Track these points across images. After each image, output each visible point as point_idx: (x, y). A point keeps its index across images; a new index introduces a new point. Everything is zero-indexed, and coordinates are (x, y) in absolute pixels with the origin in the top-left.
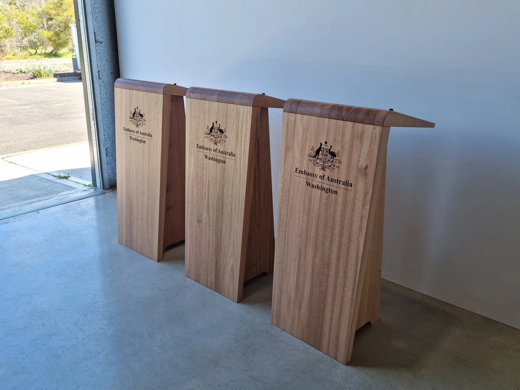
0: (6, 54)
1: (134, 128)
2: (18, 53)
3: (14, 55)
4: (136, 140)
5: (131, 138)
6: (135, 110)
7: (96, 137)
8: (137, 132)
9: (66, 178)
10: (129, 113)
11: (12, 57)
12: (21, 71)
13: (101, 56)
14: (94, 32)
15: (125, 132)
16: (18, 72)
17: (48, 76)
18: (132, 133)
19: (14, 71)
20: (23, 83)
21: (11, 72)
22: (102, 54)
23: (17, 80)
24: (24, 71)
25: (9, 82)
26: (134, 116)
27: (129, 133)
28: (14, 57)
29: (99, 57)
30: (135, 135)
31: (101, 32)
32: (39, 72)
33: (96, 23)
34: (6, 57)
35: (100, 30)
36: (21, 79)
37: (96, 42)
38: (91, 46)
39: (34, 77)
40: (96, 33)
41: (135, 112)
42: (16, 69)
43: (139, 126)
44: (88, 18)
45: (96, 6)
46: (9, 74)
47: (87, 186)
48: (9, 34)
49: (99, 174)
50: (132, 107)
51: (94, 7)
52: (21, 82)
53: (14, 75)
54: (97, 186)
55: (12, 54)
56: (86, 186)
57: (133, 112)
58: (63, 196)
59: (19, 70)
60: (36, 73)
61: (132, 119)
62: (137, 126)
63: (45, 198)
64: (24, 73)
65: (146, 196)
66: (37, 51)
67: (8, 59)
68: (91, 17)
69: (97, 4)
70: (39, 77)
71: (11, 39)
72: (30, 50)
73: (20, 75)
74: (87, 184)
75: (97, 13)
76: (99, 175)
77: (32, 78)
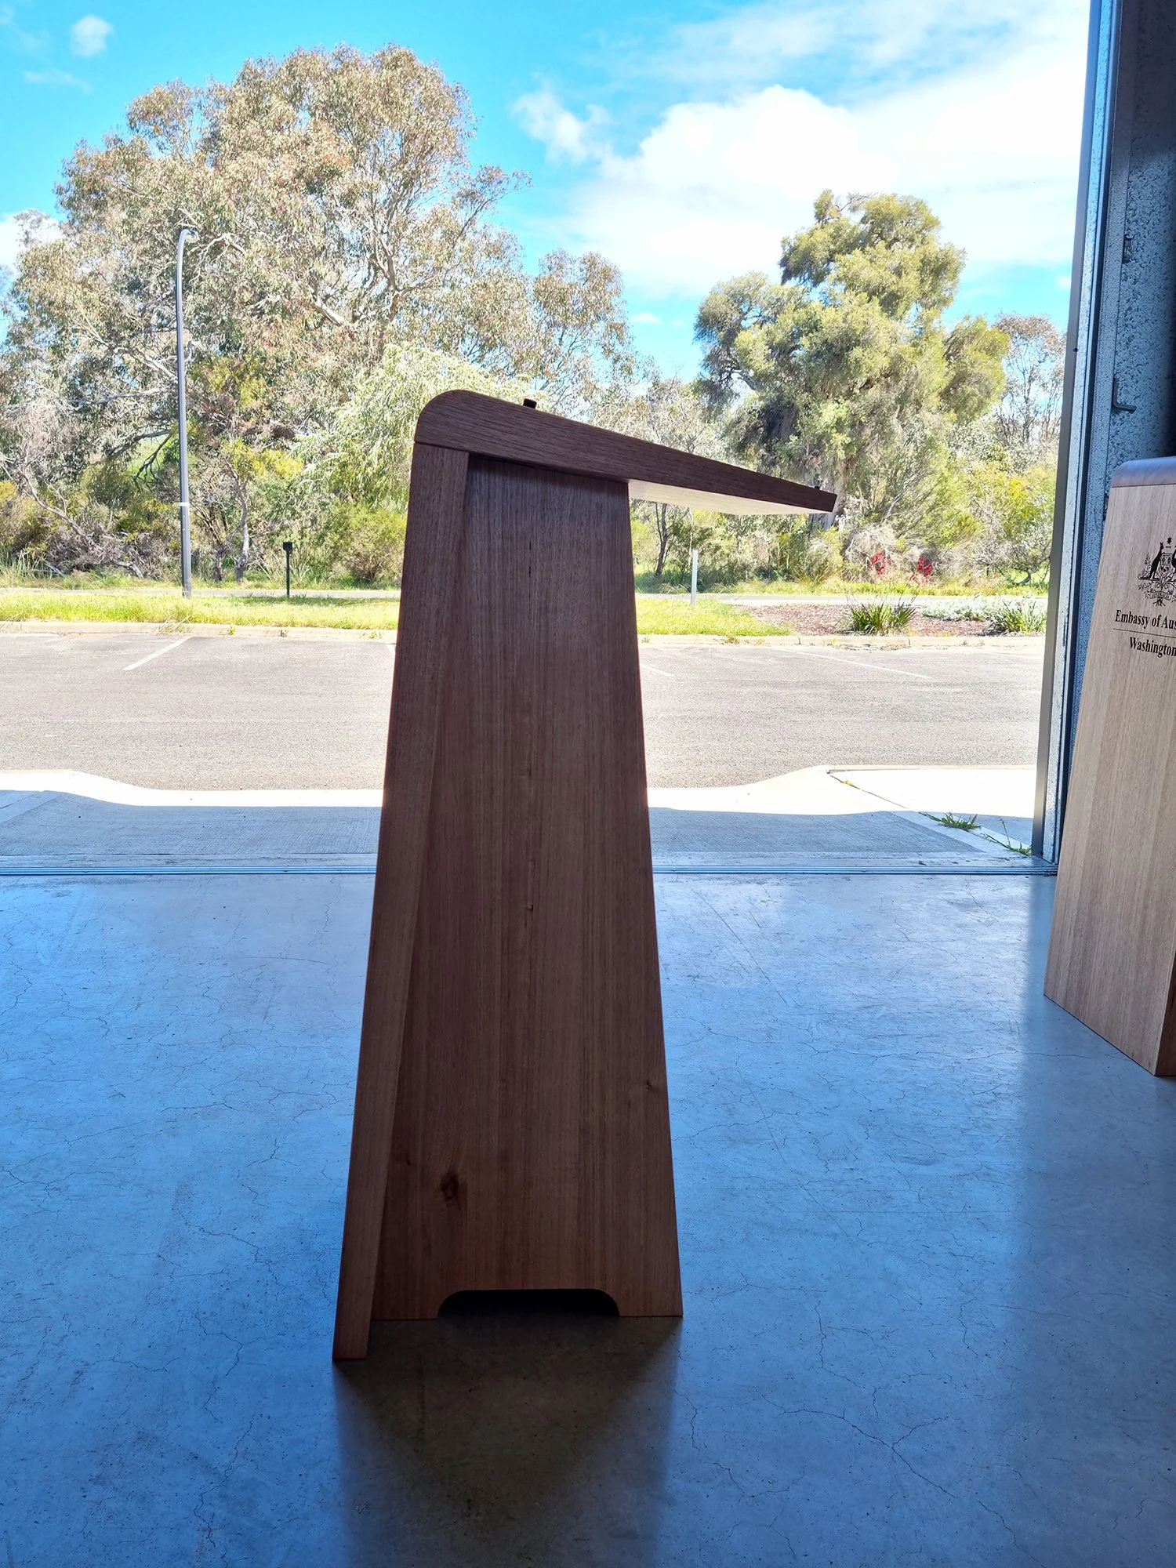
0: (948, 581)
1: (1149, 609)
2: (978, 580)
3: (966, 585)
4: (1148, 647)
5: (1133, 642)
6: (1162, 547)
7: (1063, 696)
8: (1155, 622)
9: (965, 827)
10: (1140, 561)
11: (962, 589)
12: (968, 615)
13: (1125, 453)
14: (1114, 379)
15: (1118, 625)
16: (959, 615)
17: (1037, 629)
18: (1139, 627)
19: (950, 613)
20: (964, 644)
21: (943, 617)
22: (1129, 447)
23: (952, 635)
24: (975, 616)
25: (930, 639)
26: (1154, 568)
27: (1130, 626)
28: (967, 590)
29: (1118, 455)
30: (1147, 631)
31: (1137, 382)
32: (1014, 619)
33: (1127, 355)
34: (946, 588)
35: (1135, 373)
36: (962, 634)
37: (1116, 408)
38: (1096, 419)
39: (1000, 630)
40: (1120, 384)
41: (1160, 554)
42: (957, 609)
43: (1164, 601)
44: (1102, 337)
45: (1135, 306)
46: (936, 621)
47: (1016, 850)
48: (966, 530)
49: (1054, 814)
50: (1152, 542)
51: (1130, 309)
52: (962, 639)
53: (949, 623)
54: (1042, 853)
55: (963, 581)
56: (1012, 850)
57: (1153, 557)
58: (933, 860)
59: (964, 612)
60: (1006, 619)
61: (1147, 582)
62: (1160, 601)
63: (885, 855)
64: (976, 619)
65: (1152, 837)
66: (1033, 575)
67: (949, 594)
68: (1113, 334)
69: (1139, 297)
70: (1010, 631)
71: (968, 543)
72: (1014, 574)
73: (963, 624)
74: (1015, 845)
75: (1135, 324)
76: (1053, 819)
77: (992, 634)
